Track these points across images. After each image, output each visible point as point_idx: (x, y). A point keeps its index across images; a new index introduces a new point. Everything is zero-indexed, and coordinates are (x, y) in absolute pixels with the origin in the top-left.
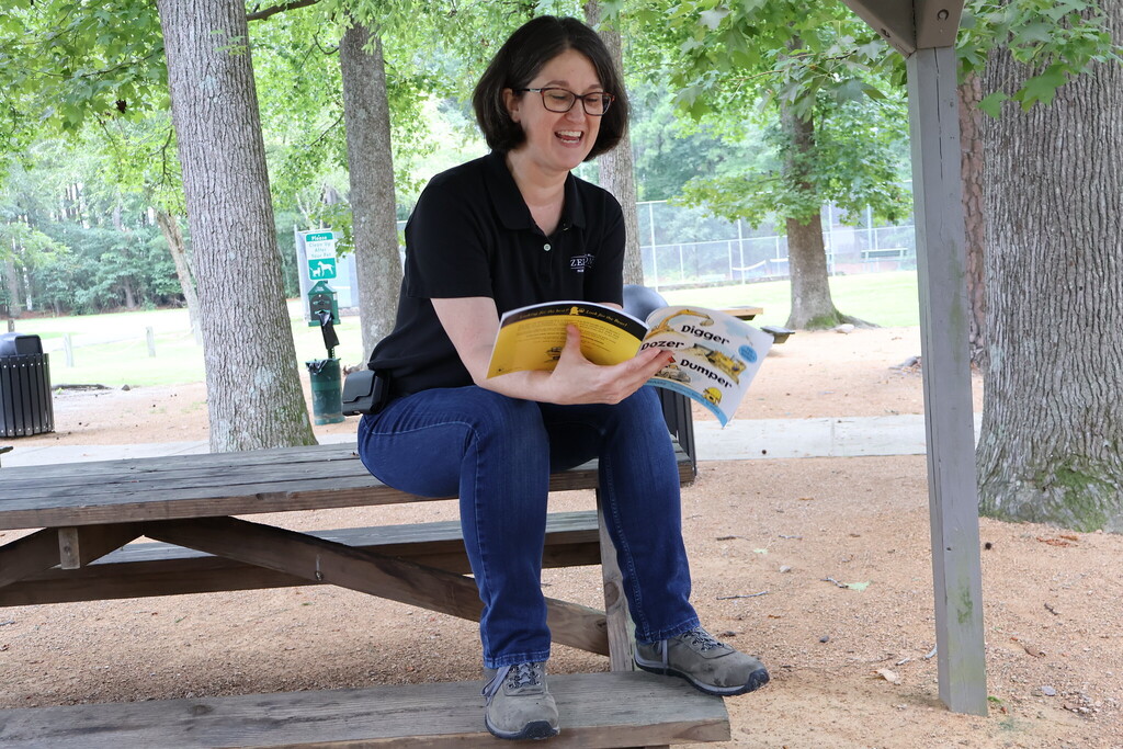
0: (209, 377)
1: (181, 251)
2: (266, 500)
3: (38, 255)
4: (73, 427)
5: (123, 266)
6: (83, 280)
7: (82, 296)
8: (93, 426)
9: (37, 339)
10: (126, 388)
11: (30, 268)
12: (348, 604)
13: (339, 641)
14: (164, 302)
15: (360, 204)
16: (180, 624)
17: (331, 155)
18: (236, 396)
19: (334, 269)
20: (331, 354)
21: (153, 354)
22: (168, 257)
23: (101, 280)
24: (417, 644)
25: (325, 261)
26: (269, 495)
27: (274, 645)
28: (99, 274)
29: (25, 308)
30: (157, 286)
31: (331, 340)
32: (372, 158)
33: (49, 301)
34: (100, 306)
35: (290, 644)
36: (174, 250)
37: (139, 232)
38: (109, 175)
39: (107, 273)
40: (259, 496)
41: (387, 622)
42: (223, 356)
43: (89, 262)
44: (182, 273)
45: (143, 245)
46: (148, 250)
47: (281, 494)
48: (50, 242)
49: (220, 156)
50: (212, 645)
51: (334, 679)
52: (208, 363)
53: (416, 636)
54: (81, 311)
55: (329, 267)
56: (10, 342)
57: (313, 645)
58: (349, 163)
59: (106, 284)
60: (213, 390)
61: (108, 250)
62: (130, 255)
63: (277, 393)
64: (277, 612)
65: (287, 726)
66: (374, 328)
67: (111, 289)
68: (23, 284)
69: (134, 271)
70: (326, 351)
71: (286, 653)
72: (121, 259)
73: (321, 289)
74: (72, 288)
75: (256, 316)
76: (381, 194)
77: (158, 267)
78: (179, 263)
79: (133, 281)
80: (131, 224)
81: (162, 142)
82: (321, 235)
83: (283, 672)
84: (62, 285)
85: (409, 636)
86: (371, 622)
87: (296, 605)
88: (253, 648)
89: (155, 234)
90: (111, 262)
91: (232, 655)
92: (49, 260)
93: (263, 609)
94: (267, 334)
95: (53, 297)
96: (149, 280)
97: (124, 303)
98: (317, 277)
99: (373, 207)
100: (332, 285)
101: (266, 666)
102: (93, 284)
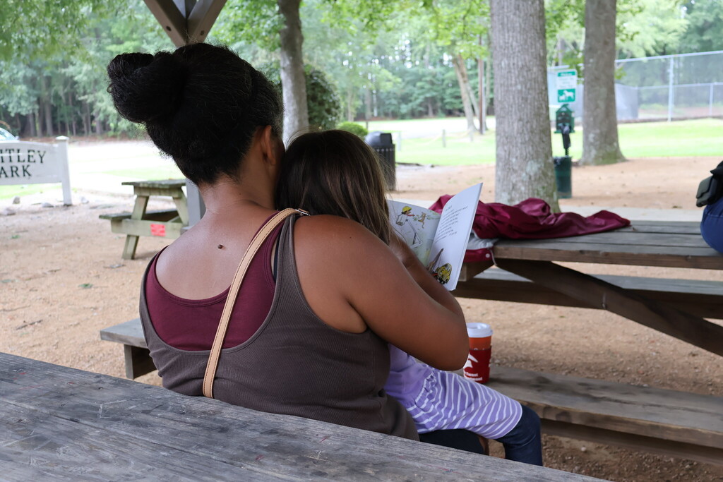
0: (497, 165)
1: (465, 82)
2: (586, 255)
3: (383, 84)
4: (405, 188)
5: (429, 90)
6: (405, 99)
7: (404, 109)
8: (417, 188)
9: (389, 135)
10: (432, 166)
11: (378, 91)
12: (591, 322)
13: (588, 345)
14: (450, 113)
15: (590, 50)
16: (484, 316)
17: (571, 17)
18: (514, 178)
19: (574, 96)
20: (567, 153)
21: (444, 145)
22: (455, 84)
23: (416, 99)
24: (643, 356)
25: (569, 90)
26: (588, 252)
27: (545, 339)
28: (415, 95)
29: (373, 115)
30: (447, 103)
31: (567, 143)
32: (603, 17)
33: (387, 111)
34: (414, 115)
35: (554, 340)
36: (461, 80)
37: (439, 69)
38: (431, 34)
39: (419, 94)
40: (582, 252)
41: (620, 338)
42: (507, 153)
43: (409, 88)
44: (464, 96)
45: (440, 77)
46: (443, 80)
47: (597, 252)
48: (390, 76)
49: (517, 22)
50: (506, 333)
51: (588, 369)
52: (498, 156)
53: (642, 351)
54: (403, 117)
55: (571, 94)
56: (376, 137)
57: (571, 344)
58: (585, 22)
59: (418, 101)
60: (499, 173)
61: (420, 80)
62: (432, 83)
63: (540, 178)
64: (544, 319)
65: (603, 402)
66: (591, 136)
67: (420, 105)
68: (372, 101)
69: (434, 94)
70: (564, 151)
71: (553, 347)
72: (428, 86)
73: (564, 109)
74: (399, 103)
75: (532, 127)
76: (606, 43)
77: (449, 91)
78: (464, 89)
79: (433, 100)
80: (434, 65)
81: (464, 12)
82: (569, 73)
83: (554, 358)
84: (394, 102)
85: (636, 350)
86: (608, 336)
87: (556, 316)
88: (531, 339)
89: (448, 69)
90: (422, 88)
91: (519, 341)
92: (388, 86)
93: (534, 315)
94: (537, 139)
95: (388, 109)
96: (442, 99)
97: (427, 113)
98: (562, 101)
99: (599, 52)
100: (571, 105)
101: (541, 352)
102: (411, 101)
